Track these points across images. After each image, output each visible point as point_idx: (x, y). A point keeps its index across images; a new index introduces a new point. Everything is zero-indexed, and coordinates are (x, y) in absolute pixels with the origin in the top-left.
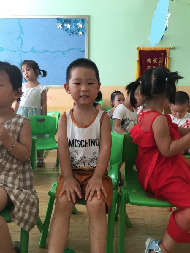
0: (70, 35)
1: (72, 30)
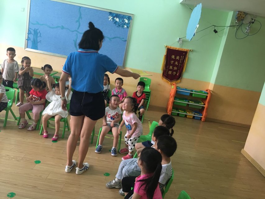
1: (119, 23)
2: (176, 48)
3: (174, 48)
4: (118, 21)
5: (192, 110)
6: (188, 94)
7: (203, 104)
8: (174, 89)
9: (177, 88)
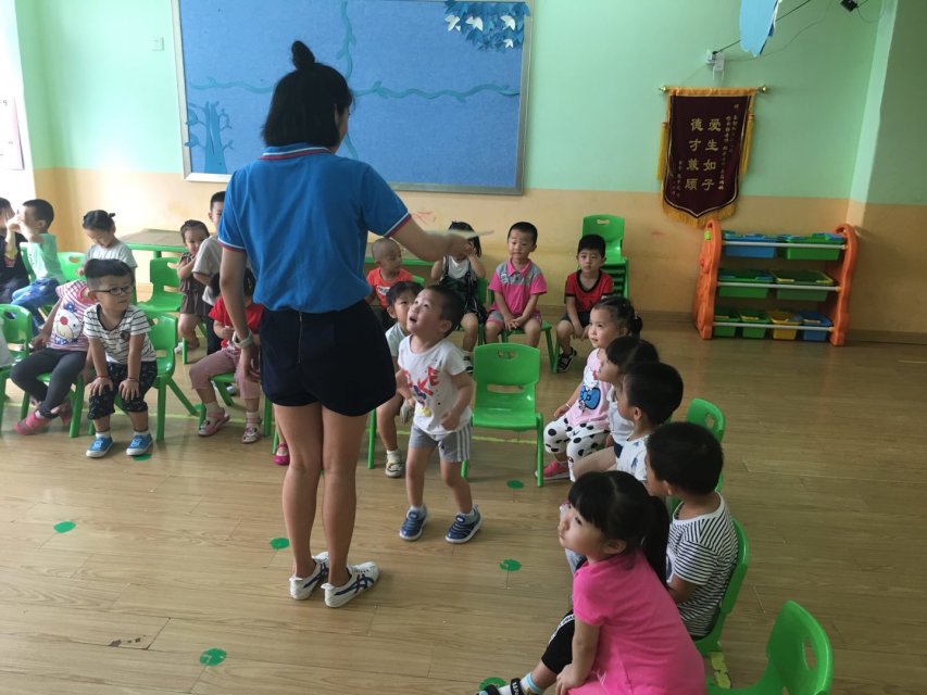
0: (481, 48)
1: (485, 32)
2: (703, 92)
3: (695, 92)
4: (481, 28)
5: (791, 311)
6: (771, 255)
7: (830, 281)
8: (714, 243)
9: (723, 239)
